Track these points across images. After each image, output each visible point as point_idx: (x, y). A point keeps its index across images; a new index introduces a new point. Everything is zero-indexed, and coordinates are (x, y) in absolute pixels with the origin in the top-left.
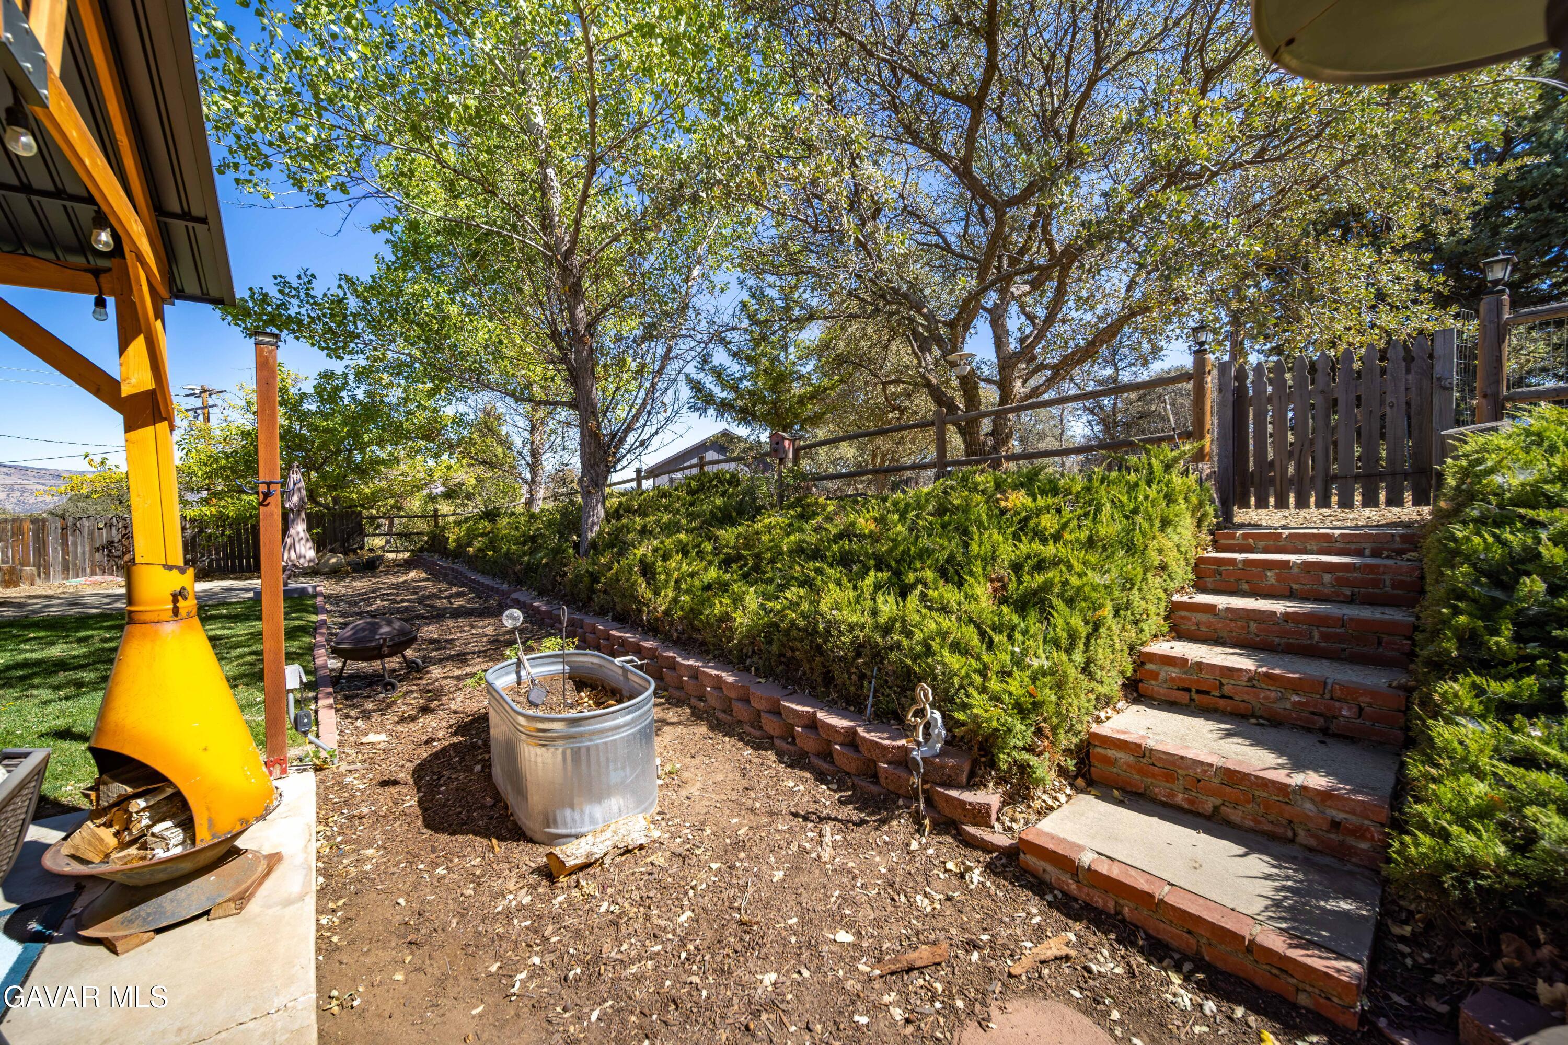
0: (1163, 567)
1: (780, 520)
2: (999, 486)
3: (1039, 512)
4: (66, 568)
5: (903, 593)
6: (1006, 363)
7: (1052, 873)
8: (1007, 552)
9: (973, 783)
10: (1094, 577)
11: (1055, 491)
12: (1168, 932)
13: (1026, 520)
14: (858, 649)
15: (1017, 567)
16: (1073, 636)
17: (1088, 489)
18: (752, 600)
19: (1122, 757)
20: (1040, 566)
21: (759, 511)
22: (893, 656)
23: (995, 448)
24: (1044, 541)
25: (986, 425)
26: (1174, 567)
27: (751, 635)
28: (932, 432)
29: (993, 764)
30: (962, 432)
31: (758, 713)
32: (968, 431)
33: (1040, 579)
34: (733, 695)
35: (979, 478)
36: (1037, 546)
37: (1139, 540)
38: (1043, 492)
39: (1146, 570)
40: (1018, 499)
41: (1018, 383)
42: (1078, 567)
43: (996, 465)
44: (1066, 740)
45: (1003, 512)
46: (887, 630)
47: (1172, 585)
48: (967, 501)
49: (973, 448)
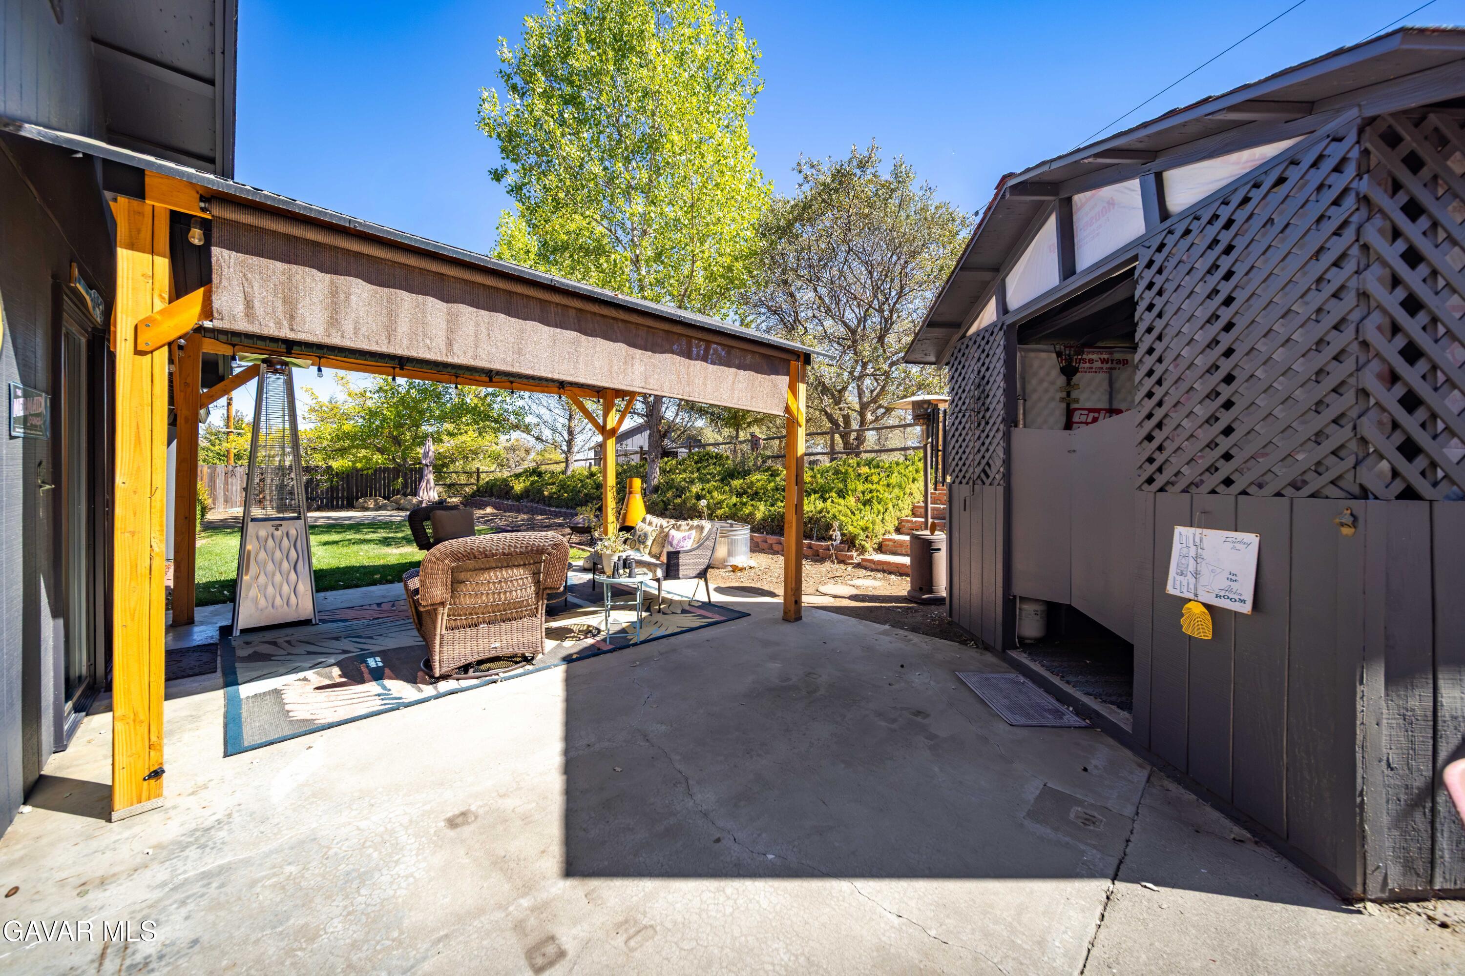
0: (911, 494)
1: (762, 477)
2: (858, 465)
3: (872, 475)
4: (226, 501)
5: (825, 500)
6: (864, 407)
7: (869, 564)
8: (860, 487)
9: (848, 550)
10: (886, 494)
11: (878, 467)
12: (893, 569)
13: (867, 477)
14: (811, 519)
15: (863, 493)
16: (879, 512)
17: (890, 467)
18: (762, 508)
19: (890, 543)
20: (871, 492)
21: (747, 473)
22: (823, 520)
23: (858, 446)
24: (872, 484)
25: (853, 435)
26: (915, 494)
27: (764, 520)
28: (828, 437)
29: (855, 546)
30: (842, 437)
31: (771, 545)
32: (845, 437)
33: (870, 495)
34: (759, 540)
35: (851, 461)
36: (870, 485)
37: (903, 485)
38: (874, 468)
39: (904, 494)
40: (865, 470)
41: (869, 414)
42: (882, 492)
43: (857, 455)
44: (875, 540)
45: (859, 475)
46: (820, 512)
47: (915, 501)
48: (847, 470)
49: (846, 445)
